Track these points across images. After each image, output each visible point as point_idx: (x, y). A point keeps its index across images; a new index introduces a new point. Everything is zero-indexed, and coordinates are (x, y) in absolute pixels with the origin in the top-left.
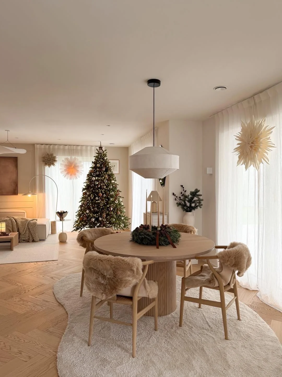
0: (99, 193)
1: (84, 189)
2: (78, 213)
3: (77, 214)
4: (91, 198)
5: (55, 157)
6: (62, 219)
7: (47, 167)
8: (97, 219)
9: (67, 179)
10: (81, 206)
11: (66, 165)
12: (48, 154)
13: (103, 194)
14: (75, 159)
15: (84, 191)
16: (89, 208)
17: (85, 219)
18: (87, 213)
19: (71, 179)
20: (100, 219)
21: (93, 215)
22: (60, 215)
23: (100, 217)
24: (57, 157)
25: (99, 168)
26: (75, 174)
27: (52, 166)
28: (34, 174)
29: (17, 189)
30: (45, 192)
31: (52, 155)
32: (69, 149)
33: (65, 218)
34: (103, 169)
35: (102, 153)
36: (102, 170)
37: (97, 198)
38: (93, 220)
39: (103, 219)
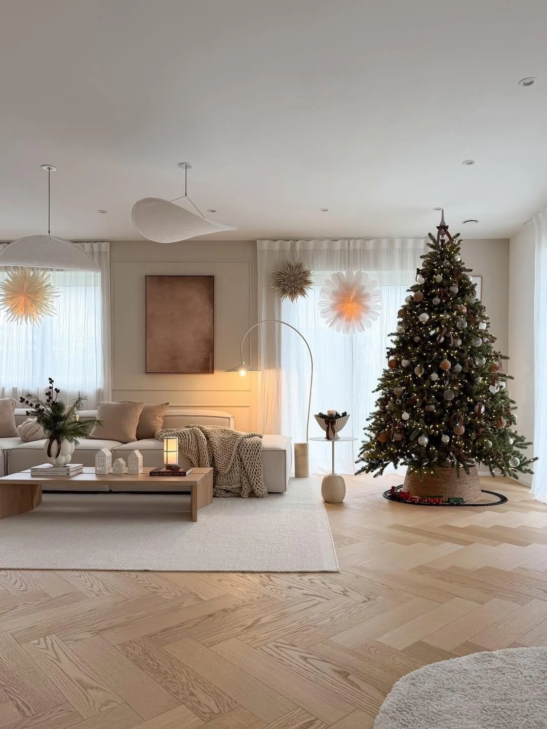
0: (442, 359)
1: (391, 352)
2: (373, 420)
3: (373, 424)
4: (414, 376)
5: (307, 274)
6: (331, 435)
7: (286, 301)
8: (435, 440)
9: (338, 331)
10: (382, 402)
11: (335, 293)
12: (290, 266)
13: (454, 363)
14: (360, 276)
15: (392, 358)
16: (409, 407)
17: (398, 437)
18: (404, 422)
19: (347, 330)
20: (446, 439)
21: (423, 428)
22: (327, 423)
23: (446, 434)
24: (311, 272)
25: (440, 285)
26: (359, 318)
27: (300, 297)
28: (255, 319)
29: (211, 355)
30: (280, 365)
31: (299, 266)
32: (343, 250)
33: (340, 434)
34: (452, 289)
35: (448, 243)
36: (449, 292)
37: (435, 376)
38: (425, 440)
39: (456, 440)
